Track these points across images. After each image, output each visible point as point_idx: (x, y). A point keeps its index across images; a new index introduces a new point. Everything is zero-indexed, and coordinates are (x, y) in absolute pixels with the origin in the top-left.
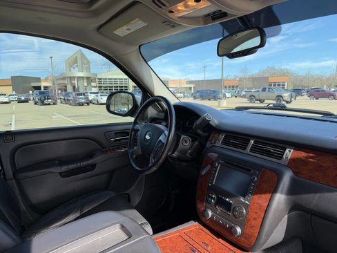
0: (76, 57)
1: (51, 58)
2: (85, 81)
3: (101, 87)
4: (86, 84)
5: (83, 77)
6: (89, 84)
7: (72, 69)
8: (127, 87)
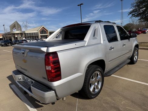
0: (15, 24)
1: (4, 25)
2: (20, 35)
3: (26, 37)
4: (20, 36)
5: (19, 33)
6: (22, 36)
7: (13, 30)
8: (38, 36)
